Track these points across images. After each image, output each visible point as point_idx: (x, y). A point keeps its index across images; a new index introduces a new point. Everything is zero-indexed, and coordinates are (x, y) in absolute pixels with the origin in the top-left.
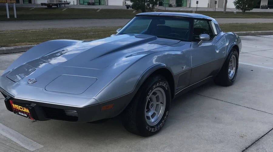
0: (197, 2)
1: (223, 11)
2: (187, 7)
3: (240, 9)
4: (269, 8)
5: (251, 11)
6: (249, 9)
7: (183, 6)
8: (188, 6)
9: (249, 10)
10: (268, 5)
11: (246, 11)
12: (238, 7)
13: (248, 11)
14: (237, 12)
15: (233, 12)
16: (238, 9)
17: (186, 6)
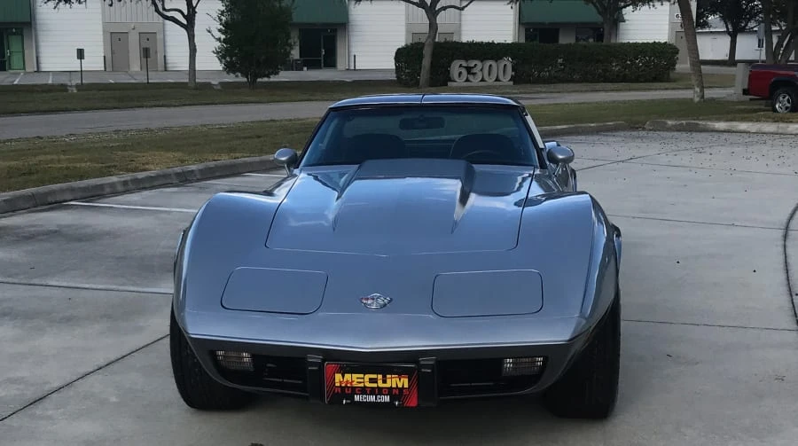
0: (81, 54)
1: (187, 81)
2: (28, 70)
3: (239, 74)
4: (305, 69)
5: (273, 79)
6: (267, 73)
7: (10, 69)
8: (31, 67)
9: (268, 76)
10: (301, 57)
11: (259, 80)
12: (230, 68)
13: (266, 79)
14: (220, 83)
15: (209, 84)
16: (234, 73)
17: (24, 69)
